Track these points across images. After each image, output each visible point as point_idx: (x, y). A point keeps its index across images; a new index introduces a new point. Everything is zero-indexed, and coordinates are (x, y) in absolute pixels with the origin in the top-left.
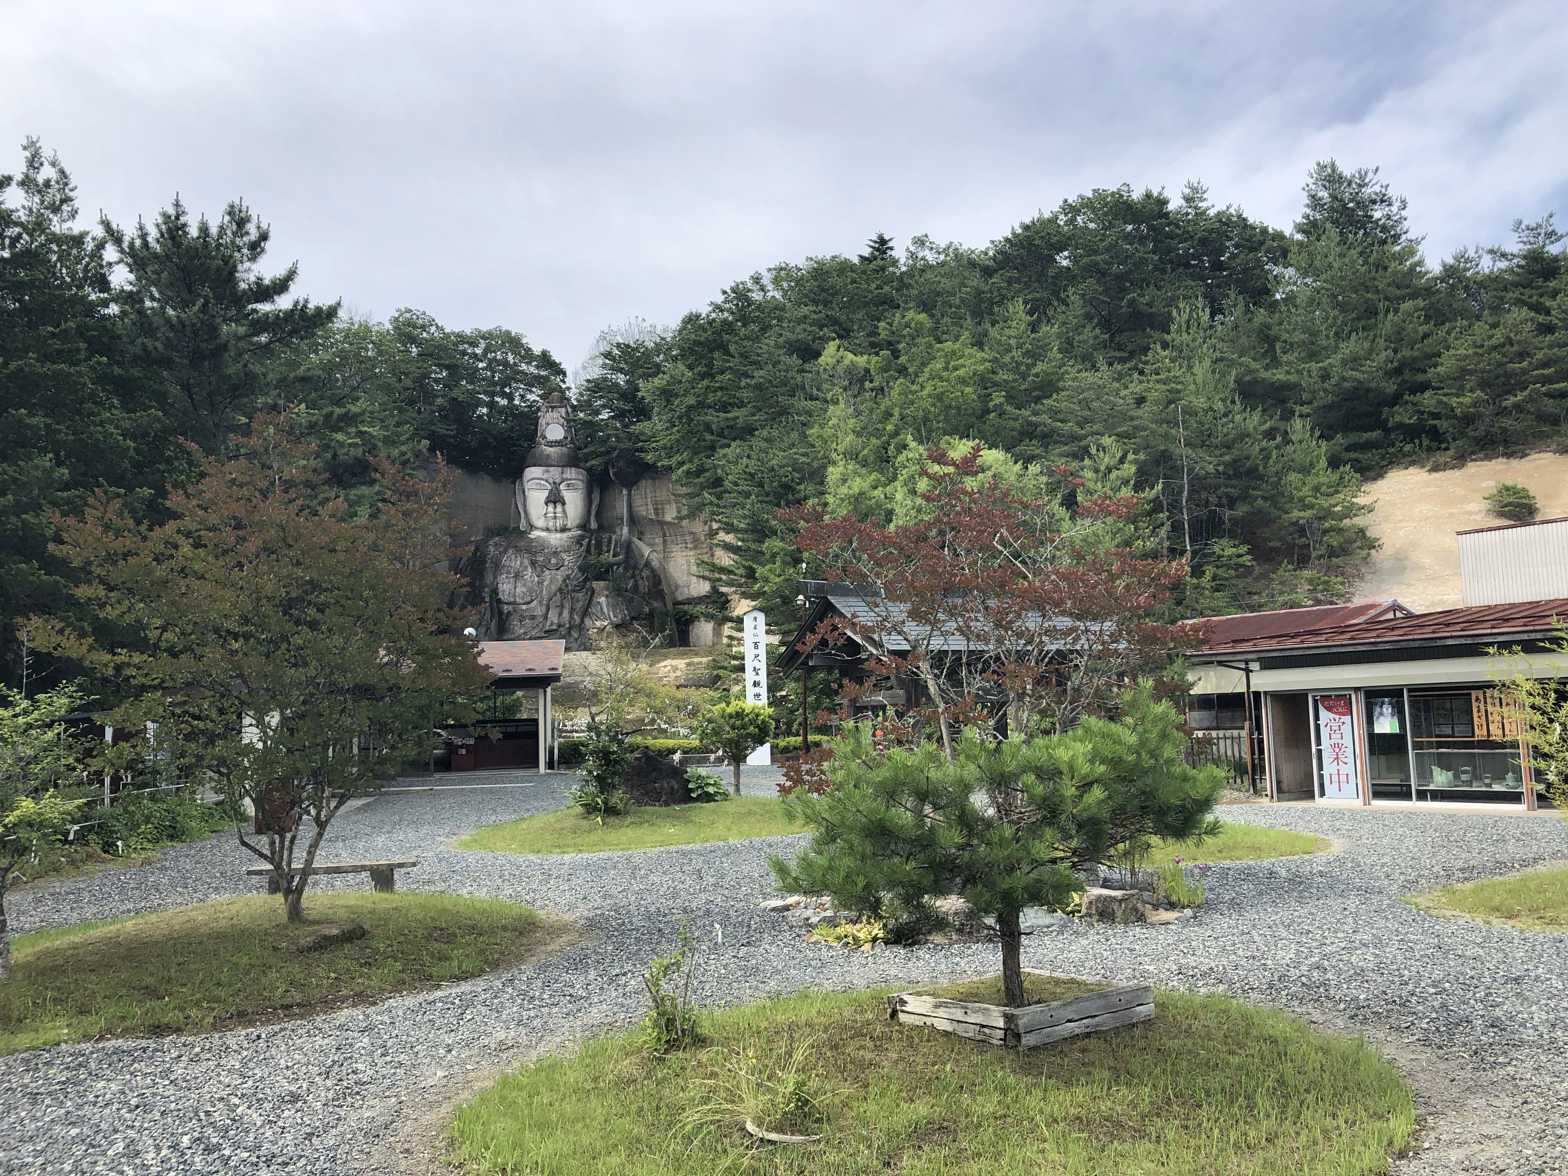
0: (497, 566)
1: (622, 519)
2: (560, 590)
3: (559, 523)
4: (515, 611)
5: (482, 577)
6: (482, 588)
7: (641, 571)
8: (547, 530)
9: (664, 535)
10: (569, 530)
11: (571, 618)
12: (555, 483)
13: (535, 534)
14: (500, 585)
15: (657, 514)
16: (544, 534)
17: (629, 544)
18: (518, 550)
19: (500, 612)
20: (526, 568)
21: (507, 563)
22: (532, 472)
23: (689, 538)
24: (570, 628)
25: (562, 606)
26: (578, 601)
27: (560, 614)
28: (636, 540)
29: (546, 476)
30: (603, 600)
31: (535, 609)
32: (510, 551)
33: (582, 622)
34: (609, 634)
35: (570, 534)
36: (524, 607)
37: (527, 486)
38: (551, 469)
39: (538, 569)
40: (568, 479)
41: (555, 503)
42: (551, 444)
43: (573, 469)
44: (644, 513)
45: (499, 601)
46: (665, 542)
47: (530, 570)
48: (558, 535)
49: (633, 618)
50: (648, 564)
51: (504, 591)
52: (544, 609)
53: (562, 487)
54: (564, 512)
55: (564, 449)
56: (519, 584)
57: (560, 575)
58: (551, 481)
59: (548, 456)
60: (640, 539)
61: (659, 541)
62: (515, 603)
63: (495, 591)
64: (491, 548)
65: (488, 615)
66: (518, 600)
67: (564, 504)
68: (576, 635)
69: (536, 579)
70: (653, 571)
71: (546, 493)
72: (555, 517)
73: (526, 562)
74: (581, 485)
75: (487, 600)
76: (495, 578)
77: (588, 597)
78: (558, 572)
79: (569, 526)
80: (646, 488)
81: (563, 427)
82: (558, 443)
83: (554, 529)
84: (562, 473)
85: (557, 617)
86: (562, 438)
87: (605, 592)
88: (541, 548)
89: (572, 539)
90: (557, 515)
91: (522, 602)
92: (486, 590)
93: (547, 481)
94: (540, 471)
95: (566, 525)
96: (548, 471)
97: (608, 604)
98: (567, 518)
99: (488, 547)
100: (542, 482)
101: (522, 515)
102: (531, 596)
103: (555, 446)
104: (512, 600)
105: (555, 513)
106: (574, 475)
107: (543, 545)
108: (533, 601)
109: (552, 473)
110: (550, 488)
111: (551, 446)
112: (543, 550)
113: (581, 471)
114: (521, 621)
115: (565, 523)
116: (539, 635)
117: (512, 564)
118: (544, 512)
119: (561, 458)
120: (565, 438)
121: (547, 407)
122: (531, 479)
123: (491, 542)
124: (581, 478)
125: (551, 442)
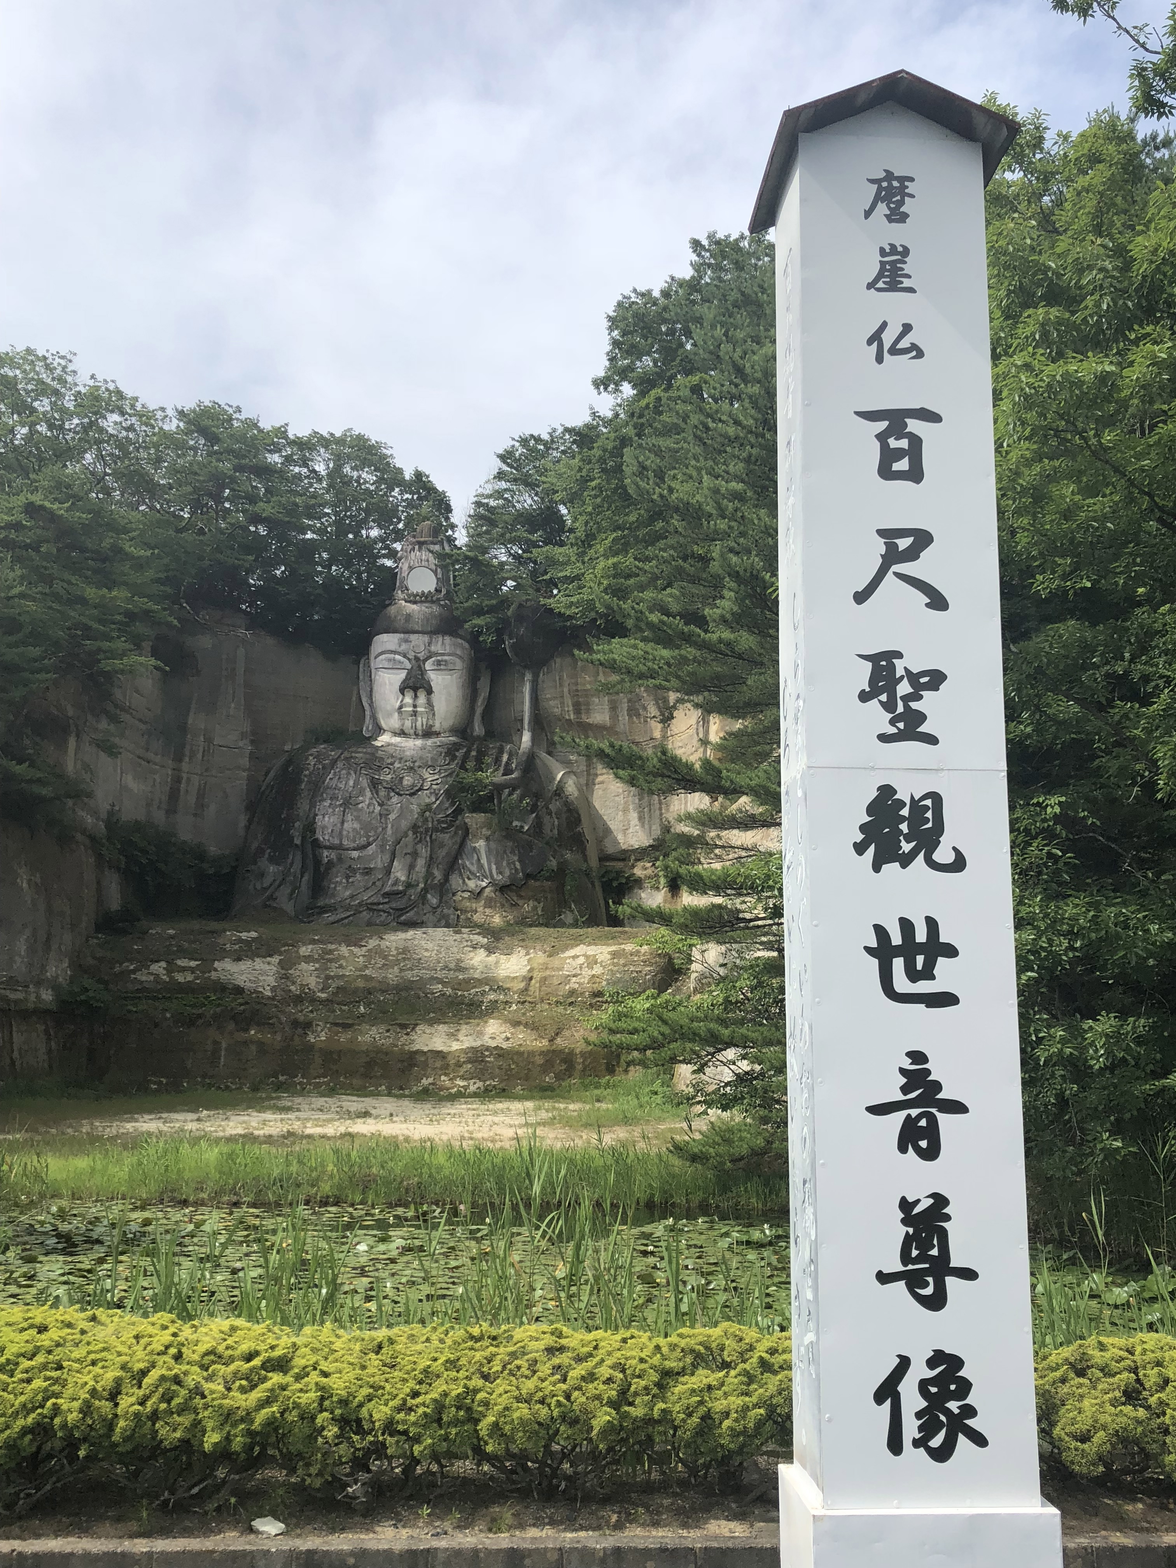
0: (317, 788)
2: (414, 828)
3: (421, 723)
4: (340, 859)
5: (291, 805)
6: (289, 822)
7: (549, 803)
8: (401, 733)
10: (438, 734)
11: (429, 875)
12: (417, 659)
13: (384, 740)
14: (319, 817)
15: (577, 712)
16: (395, 740)
17: (531, 758)
18: (353, 765)
19: (317, 861)
20: (362, 792)
21: (334, 783)
22: (384, 642)
24: (425, 890)
25: (415, 854)
26: (442, 845)
27: (411, 867)
28: (543, 755)
29: (404, 647)
30: (481, 844)
31: (372, 858)
32: (340, 765)
33: (446, 879)
35: (437, 741)
36: (355, 854)
37: (375, 662)
38: (413, 637)
39: (382, 793)
40: (438, 654)
41: (415, 689)
42: (414, 599)
43: (447, 638)
44: (557, 712)
45: (316, 844)
46: (588, 760)
47: (368, 794)
48: (419, 742)
49: (528, 876)
50: (559, 792)
52: (387, 857)
53: (428, 665)
54: (430, 704)
55: (435, 607)
56: (349, 817)
57: (416, 804)
58: (411, 655)
59: (408, 617)
61: (579, 757)
63: (310, 827)
64: (311, 760)
65: (297, 866)
66: (345, 842)
67: (429, 691)
68: (433, 901)
69: (378, 808)
70: (567, 803)
71: (403, 675)
72: (415, 714)
73: (364, 782)
74: (459, 664)
75: (298, 841)
76: (313, 805)
77: (458, 839)
78: (414, 800)
79: (436, 728)
80: (561, 670)
81: (435, 573)
82: (426, 597)
83: (412, 732)
84: (430, 644)
85: (406, 872)
86: (433, 590)
87: (485, 831)
88: (389, 761)
89: (440, 749)
90: (419, 709)
91: (352, 845)
92: (297, 824)
93: (405, 656)
94: (396, 641)
95: (431, 726)
96: (407, 641)
97: (489, 851)
98: (434, 715)
99: (307, 759)
100: (397, 657)
101: (368, 713)
102: (368, 837)
103: (421, 602)
104: (336, 841)
105: (415, 706)
106: (448, 647)
107: (392, 757)
108: (369, 844)
109: (413, 643)
110: (409, 666)
111: (415, 603)
112: (392, 764)
113: (460, 641)
114: (348, 877)
115: (431, 722)
116: (374, 899)
117: (342, 786)
118: (398, 704)
119: (428, 620)
120: (438, 591)
121: (413, 543)
122: (383, 653)
123: (313, 751)
124: (459, 652)
125: (416, 596)
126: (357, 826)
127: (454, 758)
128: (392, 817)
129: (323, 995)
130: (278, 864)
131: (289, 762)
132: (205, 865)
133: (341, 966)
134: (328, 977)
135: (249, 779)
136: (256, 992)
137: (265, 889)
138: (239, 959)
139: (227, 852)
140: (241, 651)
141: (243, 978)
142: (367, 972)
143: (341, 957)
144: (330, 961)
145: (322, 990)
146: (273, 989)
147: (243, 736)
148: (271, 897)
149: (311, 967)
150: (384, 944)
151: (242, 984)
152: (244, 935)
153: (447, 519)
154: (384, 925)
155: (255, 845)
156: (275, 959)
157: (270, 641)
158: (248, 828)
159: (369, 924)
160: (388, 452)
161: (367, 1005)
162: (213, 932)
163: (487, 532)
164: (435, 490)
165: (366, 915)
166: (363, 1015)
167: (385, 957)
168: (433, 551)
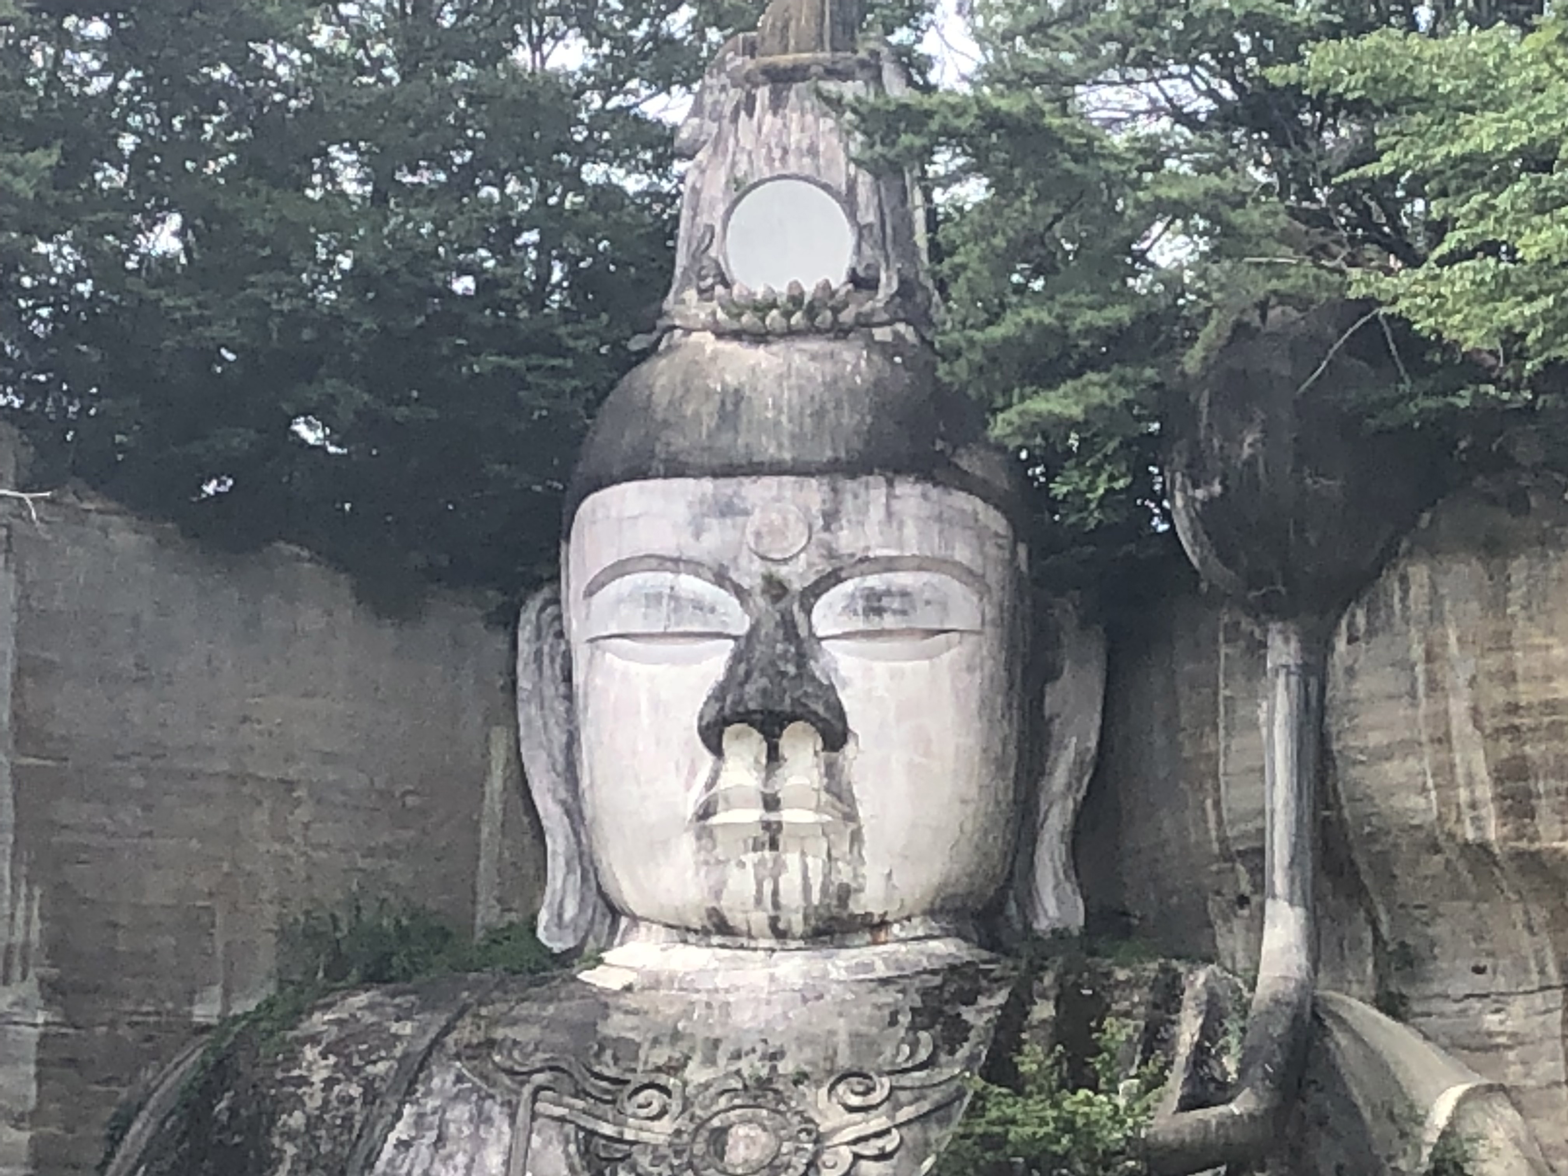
1: (1257, 857)
3: (800, 877)
8: (718, 926)
10: (875, 927)
12: (775, 588)
13: (634, 961)
15: (1518, 806)
16: (692, 959)
17: (1308, 1028)
18: (498, 1071)
21: (417, 1165)
22: (622, 522)
28: (1364, 1014)
29: (715, 541)
32: (442, 1081)
37: (586, 617)
38: (756, 490)
40: (866, 563)
41: (770, 725)
42: (755, 323)
43: (909, 490)
48: (794, 967)
53: (827, 616)
54: (838, 790)
55: (849, 354)
59: (734, 404)
60: (1394, 1005)
61: (1533, 1017)
64: (317, 1065)
67: (834, 735)
71: (713, 663)
72: (771, 837)
73: (549, 1157)
74: (964, 606)
79: (871, 900)
80: (1435, 617)
81: (848, 199)
82: (811, 312)
83: (760, 919)
84: (831, 518)
86: (838, 280)
88: (660, 1056)
89: (889, 996)
90: (787, 815)
93: (721, 578)
94: (681, 511)
95: (845, 894)
96: (727, 510)
98: (856, 837)
100: (690, 584)
103: (791, 333)
105: (771, 803)
106: (910, 530)
107: (676, 1036)
109: (755, 521)
111: (760, 337)
112: (675, 1068)
115: (844, 874)
118: (695, 797)
119: (819, 414)
120: (862, 281)
121: (749, 81)
122: (620, 569)
123: (319, 1020)
124: (962, 553)
125: (762, 308)
127: (954, 1033)
131: (217, 1073)
135: (41, 1156)
147: (11, 964)
168: (836, 104)
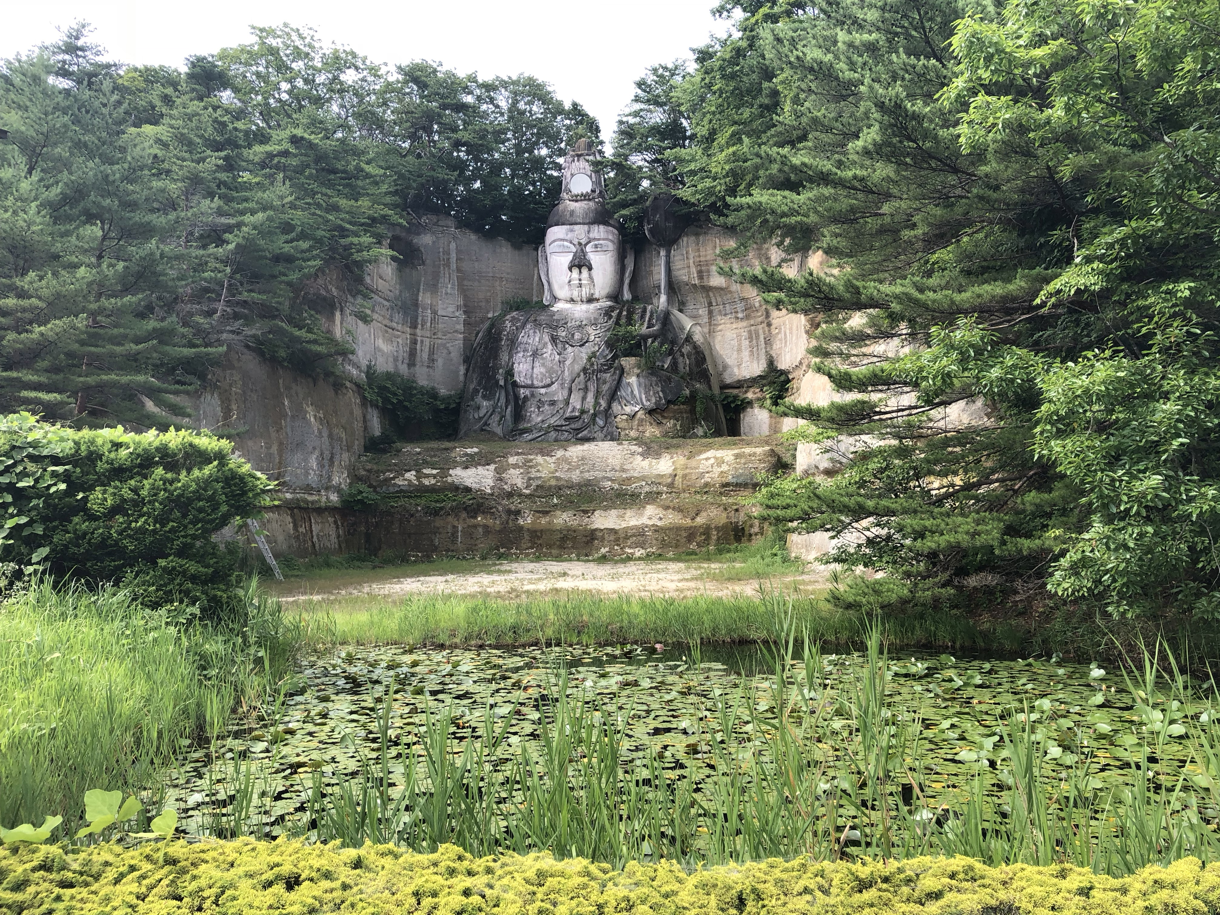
0: (513, 343)
1: (659, 287)
2: (585, 370)
3: (585, 292)
4: (533, 395)
5: (496, 357)
6: (496, 369)
7: (682, 346)
8: (572, 300)
9: (710, 304)
10: (597, 300)
11: (597, 403)
12: (580, 244)
13: (559, 306)
14: (516, 366)
15: (701, 277)
16: (568, 306)
17: (667, 315)
18: (538, 324)
19: (516, 397)
20: (545, 344)
21: (525, 340)
22: (554, 233)
23: (740, 306)
24: (595, 415)
25: (586, 389)
26: (605, 382)
27: (584, 398)
28: (676, 312)
29: (570, 236)
30: (633, 380)
31: (555, 393)
32: (528, 326)
33: (609, 407)
34: (641, 420)
35: (597, 305)
36: (543, 391)
37: (549, 249)
38: (576, 227)
39: (560, 346)
40: (595, 239)
41: (580, 267)
42: (576, 199)
43: (601, 227)
44: (685, 278)
45: (515, 384)
46: (710, 313)
47: (550, 346)
48: (585, 307)
49: (669, 402)
50: (689, 338)
51: (519, 372)
52: (566, 393)
53: (588, 248)
54: (591, 278)
55: (591, 204)
56: (537, 364)
57: (584, 353)
58: (576, 243)
59: (572, 213)
60: (681, 311)
61: (703, 312)
62: (531, 386)
63: (510, 373)
64: (508, 324)
65: (503, 400)
66: (535, 382)
67: (590, 268)
68: (601, 423)
69: (557, 357)
70: (695, 347)
71: (570, 257)
72: (580, 286)
73: (546, 338)
74: (611, 246)
75: (502, 383)
76: (511, 357)
77: (616, 377)
78: (583, 349)
79: (596, 296)
80: (688, 246)
81: (591, 177)
82: (585, 196)
83: (579, 299)
84: (589, 232)
85: (580, 403)
86: (589, 191)
87: (636, 371)
88: (563, 322)
89: (600, 311)
90: (583, 282)
91: (541, 384)
92: (501, 371)
93: (571, 242)
94: (564, 231)
95: (592, 295)
96: (572, 231)
97: (640, 385)
98: (594, 285)
99: (504, 322)
100: (566, 243)
101: (546, 287)
102: (551, 378)
103: (581, 200)
104: (529, 382)
105: (580, 280)
106: (602, 234)
107: (566, 318)
108: (553, 383)
109: (576, 233)
110: (574, 250)
111: (577, 201)
112: (566, 324)
113: (611, 228)
114: (539, 408)
115: (592, 291)
116: (559, 423)
117: (530, 341)
118: (568, 279)
119: (586, 214)
120: (593, 191)
121: (573, 156)
122: (554, 241)
123: (508, 317)
124: (610, 237)
125: (577, 196)
126: (543, 370)
127: (610, 317)
128: (568, 363)
129: (527, 492)
130: (489, 400)
131: (492, 326)
132: (439, 403)
133: (538, 471)
134: (530, 479)
135: (465, 339)
136: (480, 490)
137: (481, 418)
138: (466, 468)
139: (453, 392)
140: (453, 246)
141: (471, 480)
142: (557, 474)
143: (537, 464)
144: (531, 467)
145: (527, 488)
146: (492, 488)
147: (458, 308)
148: (485, 424)
149: (517, 472)
150: (568, 454)
151: (469, 485)
152: (469, 451)
153: (597, 137)
154: (567, 440)
155: (472, 387)
156: (492, 467)
157: (473, 237)
158: (466, 375)
159: (556, 440)
160: (549, 89)
161: (559, 497)
162: (447, 449)
163: (628, 144)
164: (587, 115)
165: (553, 434)
166: (556, 505)
167: (569, 463)
168: (588, 161)
